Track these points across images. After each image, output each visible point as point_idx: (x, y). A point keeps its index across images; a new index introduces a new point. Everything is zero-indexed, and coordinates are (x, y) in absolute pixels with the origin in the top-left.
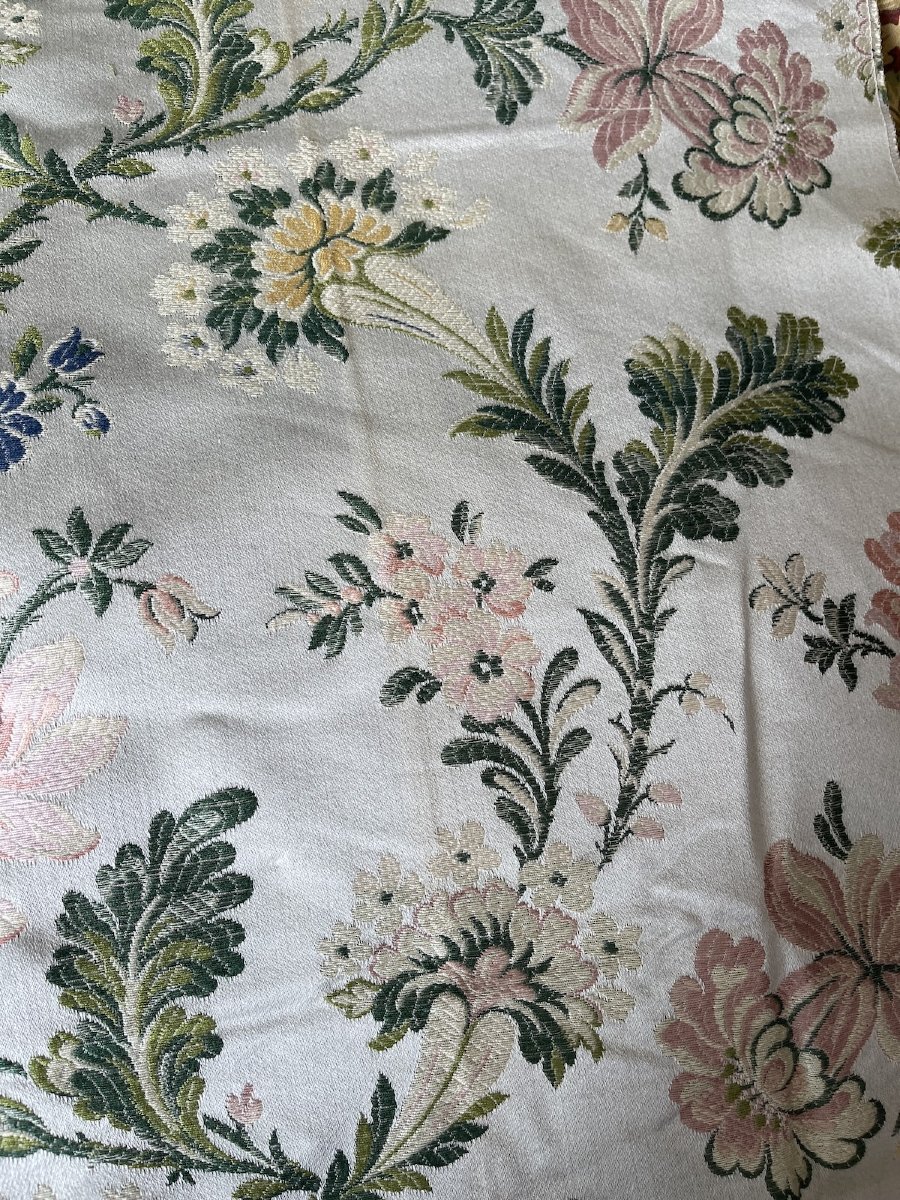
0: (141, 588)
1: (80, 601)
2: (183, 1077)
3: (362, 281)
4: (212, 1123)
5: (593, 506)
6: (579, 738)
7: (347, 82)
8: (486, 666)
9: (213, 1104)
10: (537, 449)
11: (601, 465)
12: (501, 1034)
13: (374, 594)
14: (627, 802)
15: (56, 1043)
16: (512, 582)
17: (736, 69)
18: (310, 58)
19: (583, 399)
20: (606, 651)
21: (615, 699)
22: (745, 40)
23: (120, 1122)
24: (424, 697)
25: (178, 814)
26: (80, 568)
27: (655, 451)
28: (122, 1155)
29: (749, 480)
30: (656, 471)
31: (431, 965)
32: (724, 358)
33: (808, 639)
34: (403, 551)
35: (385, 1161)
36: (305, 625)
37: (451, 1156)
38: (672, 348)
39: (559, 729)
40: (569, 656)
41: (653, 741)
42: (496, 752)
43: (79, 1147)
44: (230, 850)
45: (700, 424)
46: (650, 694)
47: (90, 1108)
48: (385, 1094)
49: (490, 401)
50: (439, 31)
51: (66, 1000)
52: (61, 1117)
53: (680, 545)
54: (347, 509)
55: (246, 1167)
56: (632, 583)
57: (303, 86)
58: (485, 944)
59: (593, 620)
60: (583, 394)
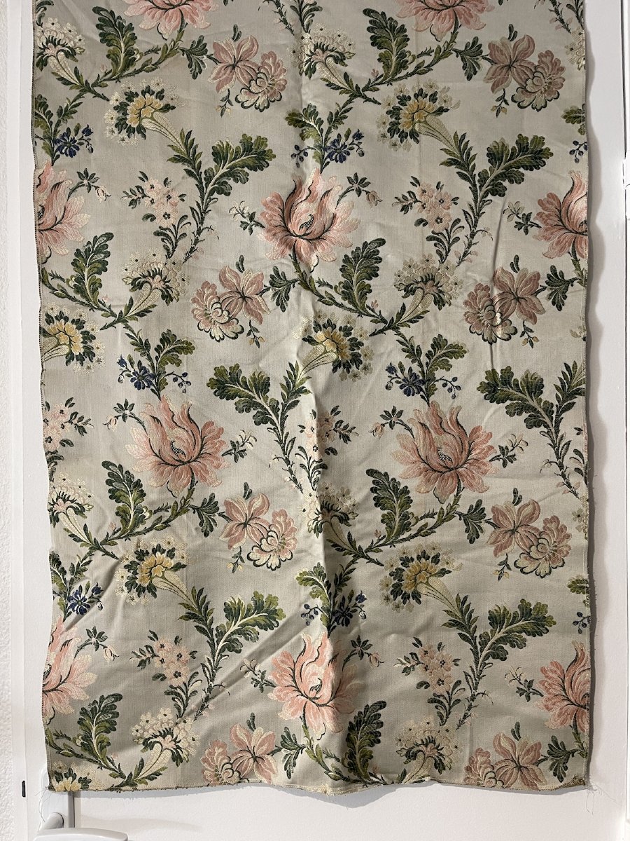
0: (367, 192)
1: (354, 193)
2: (363, 297)
3: (425, 122)
4: (368, 307)
5: (470, 185)
6: (457, 239)
7: (429, 68)
8: (439, 220)
9: (368, 303)
10: (459, 170)
11: (475, 175)
12: (430, 299)
13: (416, 201)
14: (465, 254)
15: (340, 283)
16: (448, 202)
17: (537, 64)
18: (421, 60)
19: (474, 157)
20: (467, 220)
21: (467, 231)
22: (540, 56)
23: (350, 302)
24: (424, 225)
25: (369, 242)
26: (356, 186)
27: (489, 173)
28: (350, 309)
29: (511, 182)
30: (488, 177)
31: (417, 283)
32: (513, 148)
33: (516, 222)
34: (424, 191)
35: (402, 321)
36: (400, 206)
37: (416, 322)
38: (500, 145)
39: (453, 237)
40: (458, 220)
41: (474, 241)
42: (438, 239)
43: (341, 306)
44: (378, 251)
45: (503, 166)
46: (475, 231)
47: (345, 299)
48: (404, 308)
49: (451, 157)
50: (455, 54)
51: (342, 275)
52: (339, 299)
53: (490, 197)
54: (413, 181)
55: (373, 316)
56: (476, 205)
57: (418, 67)
58: (429, 280)
59: (465, 212)
60: (475, 156)
